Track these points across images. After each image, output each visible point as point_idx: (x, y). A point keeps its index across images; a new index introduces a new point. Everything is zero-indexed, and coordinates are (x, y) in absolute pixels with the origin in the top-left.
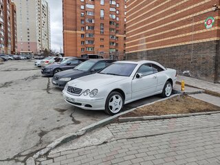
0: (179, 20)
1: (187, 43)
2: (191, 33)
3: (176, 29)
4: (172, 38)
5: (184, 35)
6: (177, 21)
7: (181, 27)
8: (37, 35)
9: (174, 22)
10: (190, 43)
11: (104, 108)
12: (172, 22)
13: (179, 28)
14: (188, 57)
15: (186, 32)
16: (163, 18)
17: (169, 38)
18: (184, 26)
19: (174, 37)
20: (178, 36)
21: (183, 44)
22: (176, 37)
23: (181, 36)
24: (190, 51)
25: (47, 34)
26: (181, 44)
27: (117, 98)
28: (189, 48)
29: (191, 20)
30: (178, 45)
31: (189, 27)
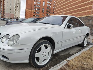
0: (84, 3)
1: (88, 16)
2: (91, 10)
3: (82, 8)
4: (79, 13)
5: (86, 11)
6: (83, 3)
7: (85, 7)
8: (14, 11)
9: (81, 4)
10: (90, 15)
11: (27, 61)
12: (80, 4)
13: (84, 7)
14: (88, 23)
15: (88, 10)
16: (75, 2)
17: (78, 13)
18: (87, 6)
19: (80, 12)
20: (83, 12)
21: (86, 16)
22: (82, 12)
23: (85, 11)
24: (89, 20)
25: (19, 11)
26: (84, 16)
27: (46, 47)
28: (89, 18)
29: (92, 3)
30: (82, 16)
31: (90, 7)
